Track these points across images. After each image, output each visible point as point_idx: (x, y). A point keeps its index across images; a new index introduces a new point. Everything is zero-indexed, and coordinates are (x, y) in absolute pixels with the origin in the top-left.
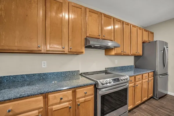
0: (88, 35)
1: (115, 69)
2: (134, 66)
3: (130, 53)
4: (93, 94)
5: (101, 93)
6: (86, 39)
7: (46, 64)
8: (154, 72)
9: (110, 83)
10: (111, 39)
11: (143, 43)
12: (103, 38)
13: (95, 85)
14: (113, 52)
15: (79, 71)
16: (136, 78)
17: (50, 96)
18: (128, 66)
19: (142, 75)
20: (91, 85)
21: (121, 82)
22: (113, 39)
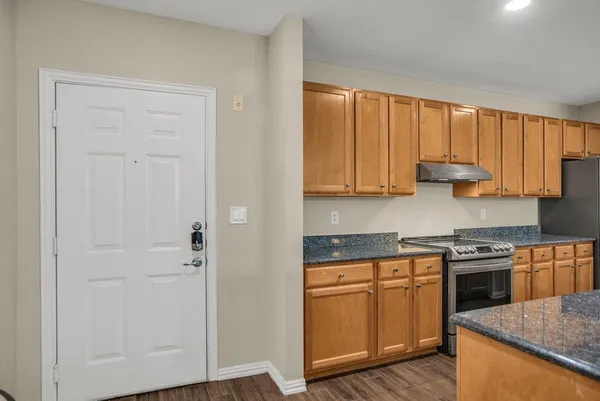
0: (422, 157)
1: (478, 232)
2: (540, 227)
3: (521, 192)
4: (439, 273)
5: (455, 268)
6: (419, 166)
7: (337, 218)
8: (594, 243)
9: (472, 252)
10: (469, 161)
11: (563, 160)
12: (453, 159)
13: (444, 256)
14: (476, 192)
15: (396, 234)
16: (535, 254)
17: (383, 264)
18: (520, 228)
19: (554, 248)
20: (437, 254)
21: (494, 254)
22: (474, 160)
